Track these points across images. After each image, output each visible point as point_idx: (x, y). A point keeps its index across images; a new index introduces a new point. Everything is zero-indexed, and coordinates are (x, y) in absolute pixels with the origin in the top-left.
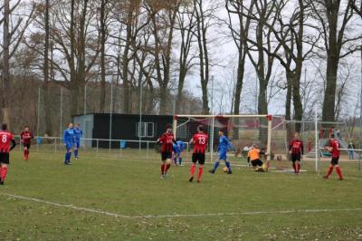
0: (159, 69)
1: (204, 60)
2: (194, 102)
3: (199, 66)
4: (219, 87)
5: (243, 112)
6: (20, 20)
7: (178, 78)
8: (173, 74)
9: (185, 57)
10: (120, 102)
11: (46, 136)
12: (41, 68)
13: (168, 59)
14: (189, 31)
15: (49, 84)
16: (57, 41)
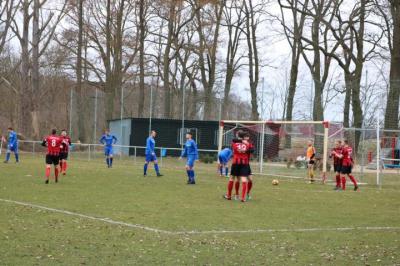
0: (203, 70)
1: (254, 61)
2: (241, 106)
3: (248, 67)
4: (270, 91)
5: (297, 118)
6: (51, 15)
7: (224, 80)
8: (219, 75)
9: (233, 56)
10: (160, 106)
11: (79, 143)
12: (73, 68)
13: (214, 58)
14: (237, 28)
15: (82, 86)
16: (92, 39)
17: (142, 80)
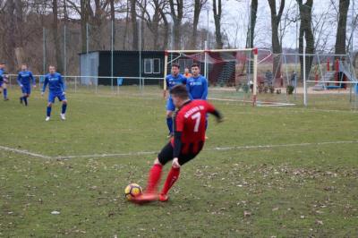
12: (51, 7)
17: (113, 16)
